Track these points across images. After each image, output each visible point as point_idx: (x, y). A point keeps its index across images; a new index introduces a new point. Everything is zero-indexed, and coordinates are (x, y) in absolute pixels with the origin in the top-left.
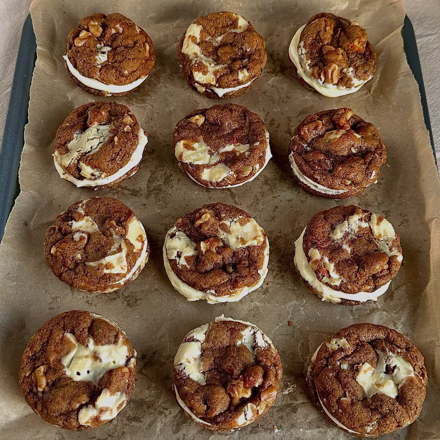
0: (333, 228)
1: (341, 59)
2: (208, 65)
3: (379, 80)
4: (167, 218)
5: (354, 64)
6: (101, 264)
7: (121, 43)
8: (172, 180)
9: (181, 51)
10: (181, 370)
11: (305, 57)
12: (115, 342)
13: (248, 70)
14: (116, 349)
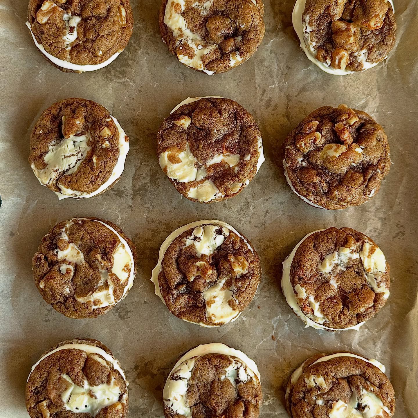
0: (322, 259)
1: (352, 42)
2: (194, 47)
3: (398, 47)
4: (154, 223)
5: (368, 44)
6: (89, 302)
7: (91, 12)
8: (157, 179)
9: (163, 21)
10: (169, 407)
11: (310, 37)
12: (108, 382)
13: (242, 53)
14: (109, 389)
